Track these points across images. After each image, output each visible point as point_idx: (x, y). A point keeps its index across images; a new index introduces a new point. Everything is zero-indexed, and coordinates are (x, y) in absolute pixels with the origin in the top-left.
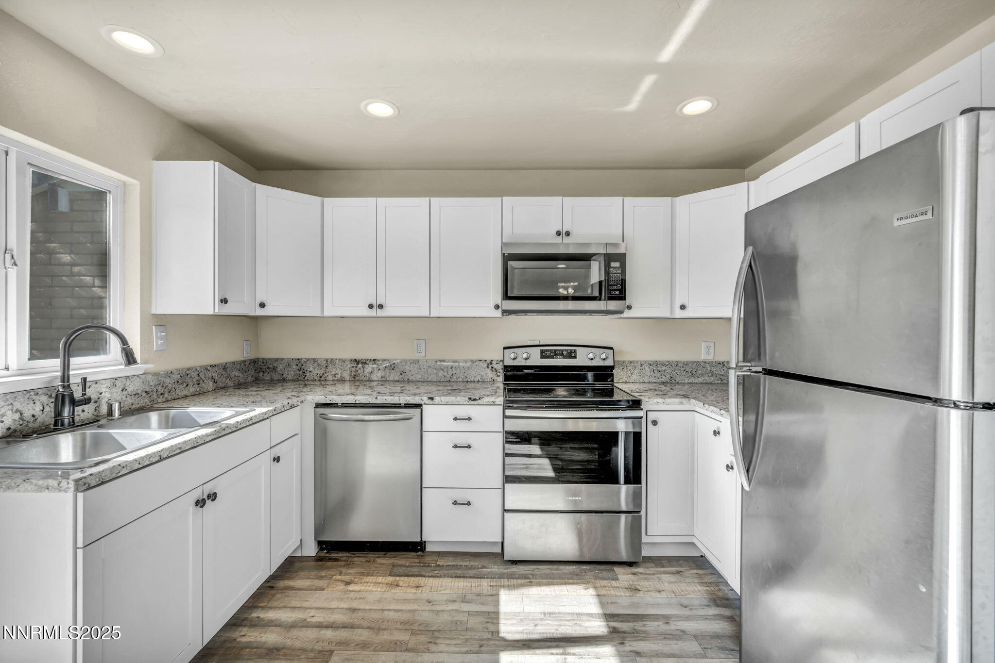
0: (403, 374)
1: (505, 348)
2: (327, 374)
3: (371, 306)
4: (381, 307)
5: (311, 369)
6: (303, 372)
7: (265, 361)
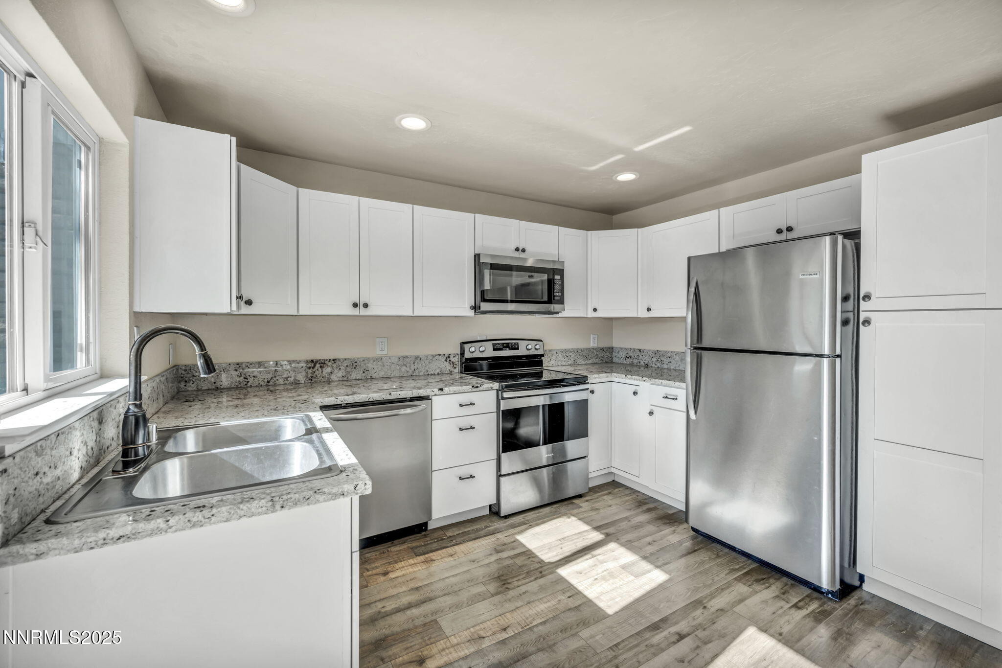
0: (366, 372)
1: (464, 343)
2: (277, 378)
3: (355, 305)
4: (367, 305)
6: (245, 378)
7: (188, 368)
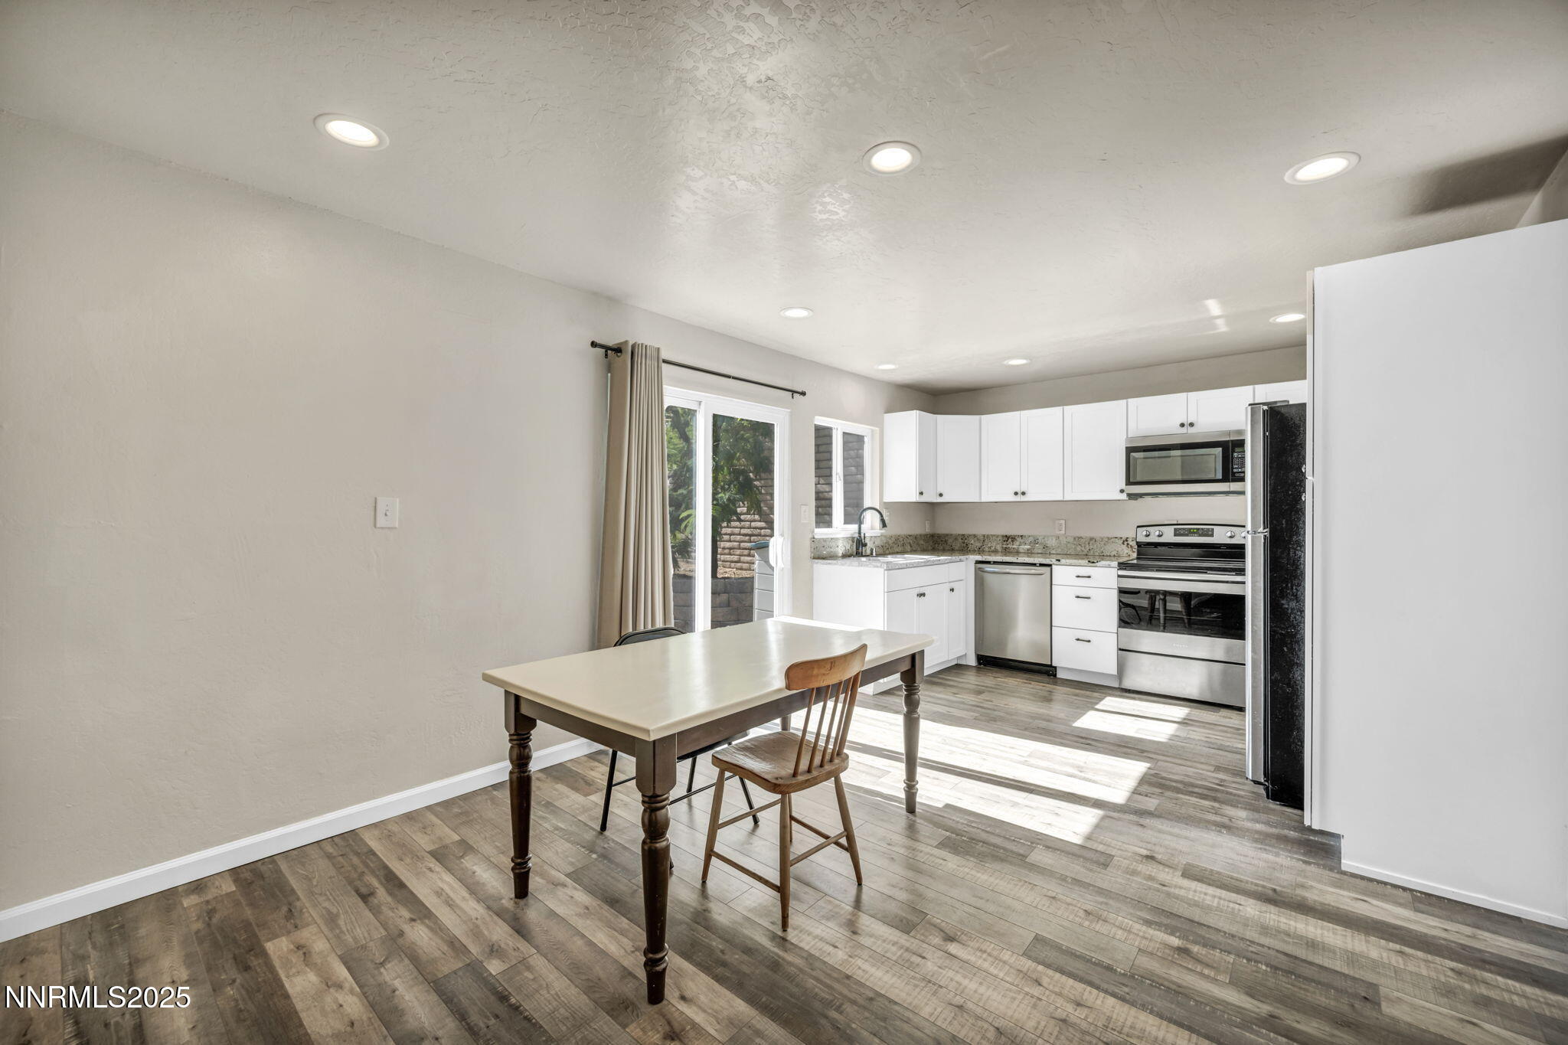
1: (1138, 527)
2: (984, 546)
3: (1016, 494)
4: (1023, 493)
5: (972, 542)
6: (966, 543)
7: (939, 536)
